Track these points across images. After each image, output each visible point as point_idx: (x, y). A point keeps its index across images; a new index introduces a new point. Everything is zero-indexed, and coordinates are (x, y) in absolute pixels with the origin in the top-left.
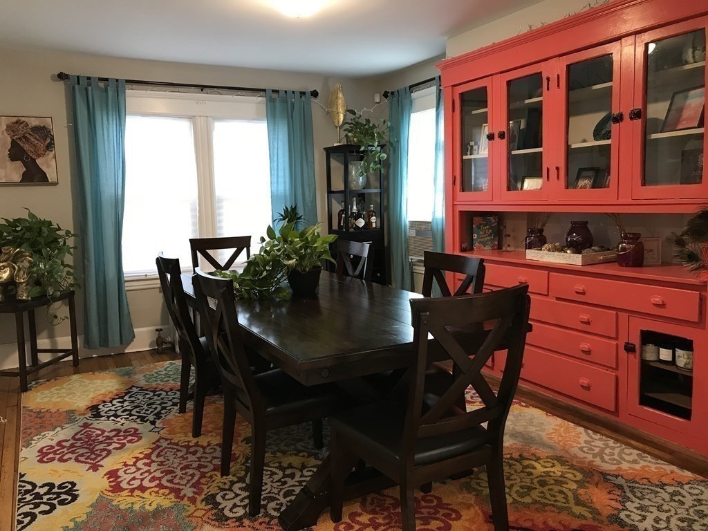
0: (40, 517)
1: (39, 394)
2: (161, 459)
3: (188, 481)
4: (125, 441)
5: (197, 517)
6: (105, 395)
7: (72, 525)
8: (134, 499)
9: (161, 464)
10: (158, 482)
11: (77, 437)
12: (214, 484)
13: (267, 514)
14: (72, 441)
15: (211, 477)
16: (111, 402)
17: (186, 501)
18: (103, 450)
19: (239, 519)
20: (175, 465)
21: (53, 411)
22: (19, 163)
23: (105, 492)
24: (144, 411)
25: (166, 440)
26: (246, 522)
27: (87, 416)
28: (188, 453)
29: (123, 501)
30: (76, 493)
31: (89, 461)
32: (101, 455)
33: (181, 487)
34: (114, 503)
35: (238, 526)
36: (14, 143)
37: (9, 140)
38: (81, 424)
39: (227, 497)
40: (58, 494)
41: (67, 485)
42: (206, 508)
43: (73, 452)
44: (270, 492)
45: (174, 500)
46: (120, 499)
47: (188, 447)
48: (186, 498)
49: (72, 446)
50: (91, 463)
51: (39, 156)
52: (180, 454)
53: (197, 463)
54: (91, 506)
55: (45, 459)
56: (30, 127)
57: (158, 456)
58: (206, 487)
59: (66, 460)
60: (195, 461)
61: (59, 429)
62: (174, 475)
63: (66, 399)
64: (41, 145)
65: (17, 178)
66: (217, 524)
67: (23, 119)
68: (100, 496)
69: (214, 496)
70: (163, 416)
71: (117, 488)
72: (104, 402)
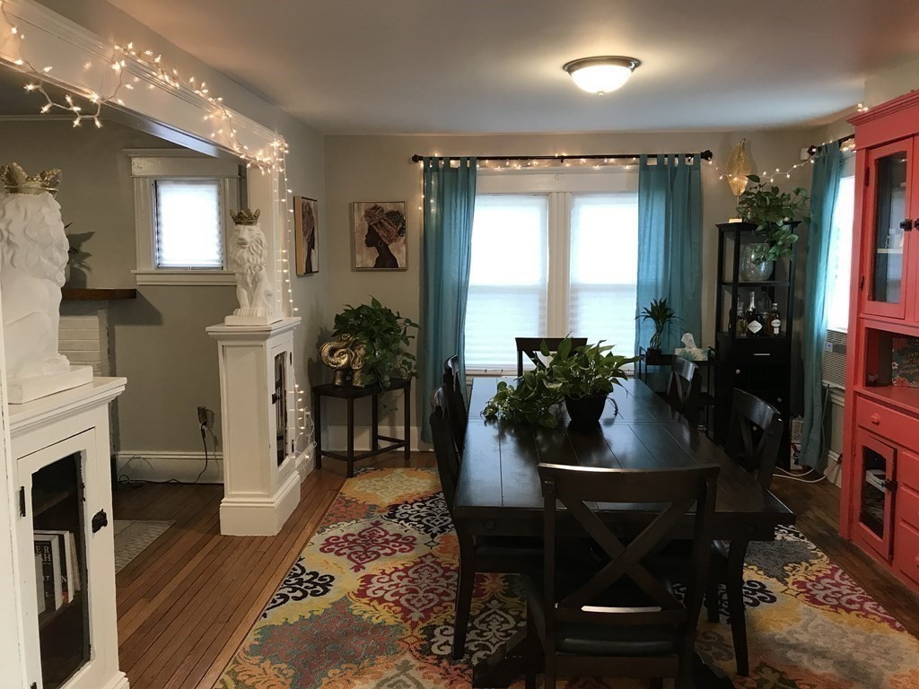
0: (291, 601)
1: (359, 482)
2: (415, 576)
3: (423, 605)
4: (397, 549)
5: (406, 643)
6: (411, 495)
7: (308, 616)
8: (368, 608)
9: (412, 581)
10: (397, 598)
11: (363, 534)
12: (443, 616)
13: (469, 662)
14: (357, 537)
15: (446, 607)
16: (412, 504)
17: (407, 625)
18: (374, 552)
19: (440, 658)
20: (422, 586)
21: (360, 502)
22: (374, 249)
23: (351, 595)
24: (433, 521)
25: (433, 557)
26: (445, 663)
27: (383, 515)
28: (443, 576)
29: (359, 607)
30: (329, 588)
31: (357, 560)
32: (370, 557)
33: (413, 609)
34: (351, 607)
35: (435, 664)
36: (370, 228)
37: (367, 226)
38: (374, 522)
39: (445, 633)
40: (316, 585)
41: (327, 578)
42: (420, 637)
43: (350, 548)
44: (488, 640)
45: (399, 620)
46: (357, 604)
47: (447, 570)
48: (409, 622)
49: (354, 541)
50: (357, 563)
51: (391, 241)
52: (434, 575)
53: (443, 589)
54: (332, 604)
55: (326, 549)
56: (385, 212)
57: (416, 572)
58: (435, 615)
59: (341, 555)
60: (442, 586)
61: (354, 522)
62: (415, 595)
63: (378, 493)
64: (394, 231)
65: (371, 263)
66: (418, 655)
67: (379, 205)
68: (345, 597)
69: (435, 627)
70: (448, 530)
71: (361, 594)
72: (406, 503)
